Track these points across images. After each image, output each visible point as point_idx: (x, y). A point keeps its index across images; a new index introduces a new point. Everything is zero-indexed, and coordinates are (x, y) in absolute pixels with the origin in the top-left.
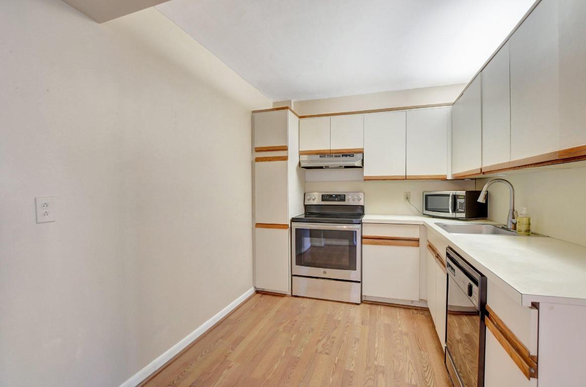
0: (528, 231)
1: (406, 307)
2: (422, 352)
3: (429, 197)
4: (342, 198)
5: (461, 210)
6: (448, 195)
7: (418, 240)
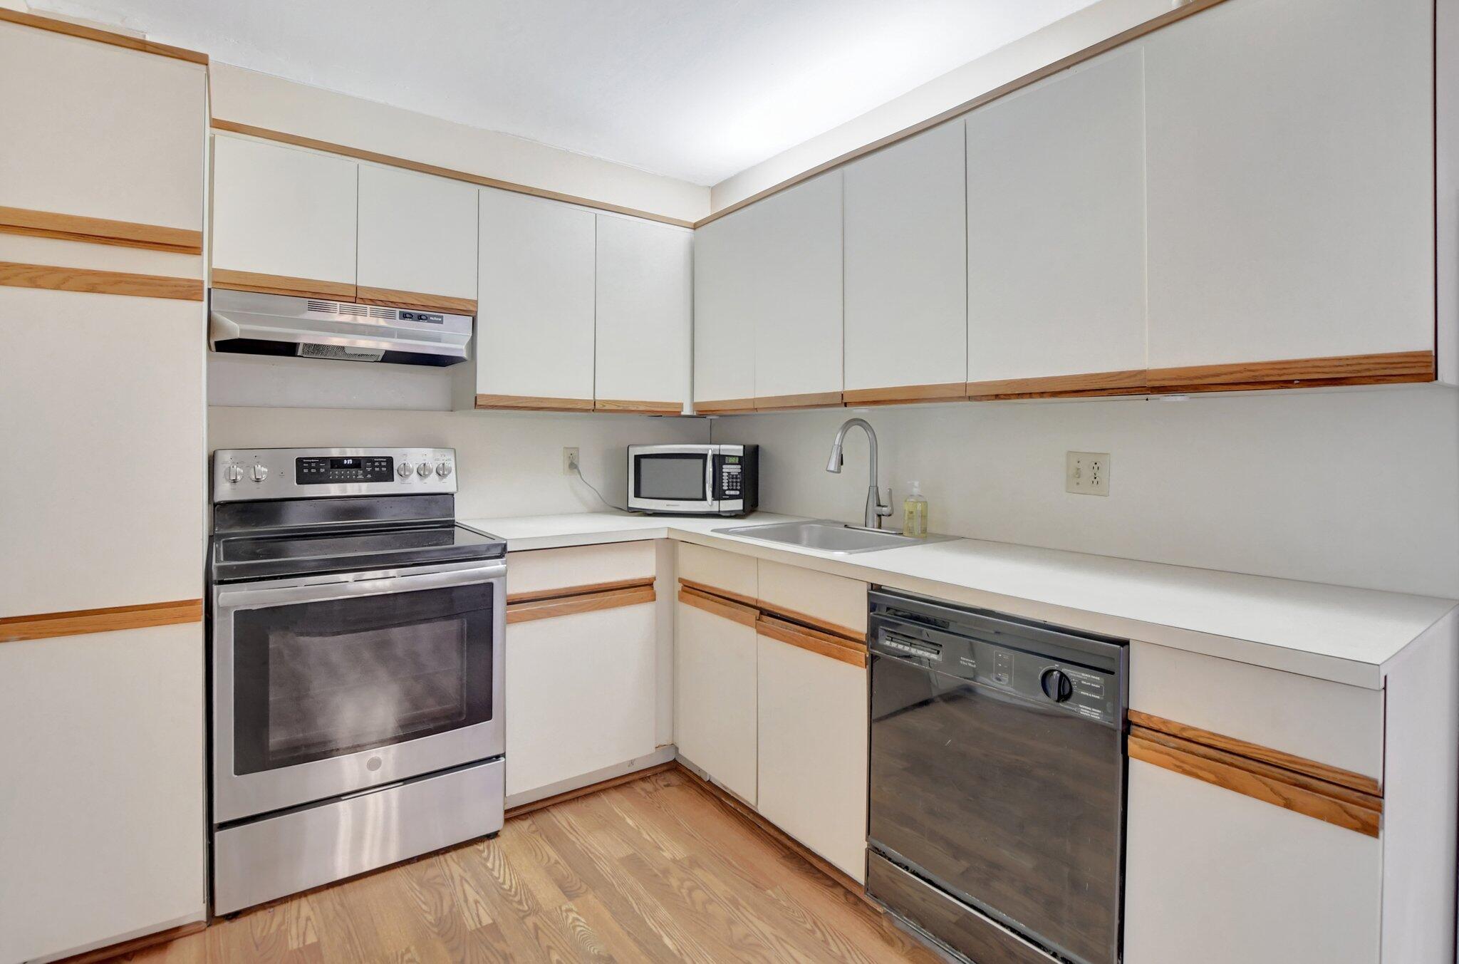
0: (924, 531)
1: (619, 782)
2: (769, 892)
3: (643, 461)
4: (382, 469)
5: (732, 493)
6: (704, 457)
7: (649, 584)
